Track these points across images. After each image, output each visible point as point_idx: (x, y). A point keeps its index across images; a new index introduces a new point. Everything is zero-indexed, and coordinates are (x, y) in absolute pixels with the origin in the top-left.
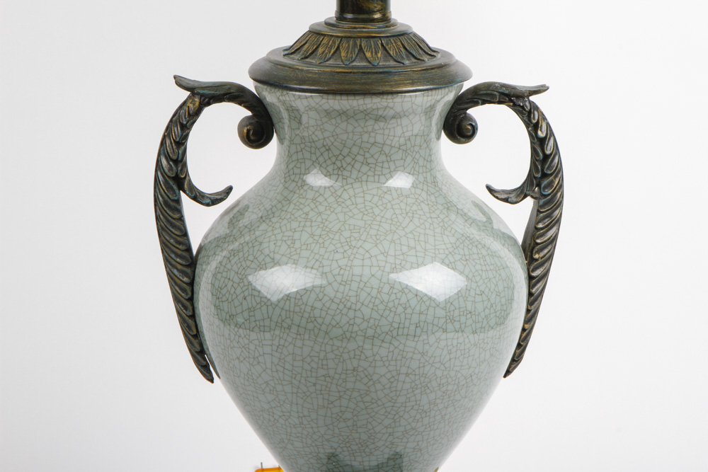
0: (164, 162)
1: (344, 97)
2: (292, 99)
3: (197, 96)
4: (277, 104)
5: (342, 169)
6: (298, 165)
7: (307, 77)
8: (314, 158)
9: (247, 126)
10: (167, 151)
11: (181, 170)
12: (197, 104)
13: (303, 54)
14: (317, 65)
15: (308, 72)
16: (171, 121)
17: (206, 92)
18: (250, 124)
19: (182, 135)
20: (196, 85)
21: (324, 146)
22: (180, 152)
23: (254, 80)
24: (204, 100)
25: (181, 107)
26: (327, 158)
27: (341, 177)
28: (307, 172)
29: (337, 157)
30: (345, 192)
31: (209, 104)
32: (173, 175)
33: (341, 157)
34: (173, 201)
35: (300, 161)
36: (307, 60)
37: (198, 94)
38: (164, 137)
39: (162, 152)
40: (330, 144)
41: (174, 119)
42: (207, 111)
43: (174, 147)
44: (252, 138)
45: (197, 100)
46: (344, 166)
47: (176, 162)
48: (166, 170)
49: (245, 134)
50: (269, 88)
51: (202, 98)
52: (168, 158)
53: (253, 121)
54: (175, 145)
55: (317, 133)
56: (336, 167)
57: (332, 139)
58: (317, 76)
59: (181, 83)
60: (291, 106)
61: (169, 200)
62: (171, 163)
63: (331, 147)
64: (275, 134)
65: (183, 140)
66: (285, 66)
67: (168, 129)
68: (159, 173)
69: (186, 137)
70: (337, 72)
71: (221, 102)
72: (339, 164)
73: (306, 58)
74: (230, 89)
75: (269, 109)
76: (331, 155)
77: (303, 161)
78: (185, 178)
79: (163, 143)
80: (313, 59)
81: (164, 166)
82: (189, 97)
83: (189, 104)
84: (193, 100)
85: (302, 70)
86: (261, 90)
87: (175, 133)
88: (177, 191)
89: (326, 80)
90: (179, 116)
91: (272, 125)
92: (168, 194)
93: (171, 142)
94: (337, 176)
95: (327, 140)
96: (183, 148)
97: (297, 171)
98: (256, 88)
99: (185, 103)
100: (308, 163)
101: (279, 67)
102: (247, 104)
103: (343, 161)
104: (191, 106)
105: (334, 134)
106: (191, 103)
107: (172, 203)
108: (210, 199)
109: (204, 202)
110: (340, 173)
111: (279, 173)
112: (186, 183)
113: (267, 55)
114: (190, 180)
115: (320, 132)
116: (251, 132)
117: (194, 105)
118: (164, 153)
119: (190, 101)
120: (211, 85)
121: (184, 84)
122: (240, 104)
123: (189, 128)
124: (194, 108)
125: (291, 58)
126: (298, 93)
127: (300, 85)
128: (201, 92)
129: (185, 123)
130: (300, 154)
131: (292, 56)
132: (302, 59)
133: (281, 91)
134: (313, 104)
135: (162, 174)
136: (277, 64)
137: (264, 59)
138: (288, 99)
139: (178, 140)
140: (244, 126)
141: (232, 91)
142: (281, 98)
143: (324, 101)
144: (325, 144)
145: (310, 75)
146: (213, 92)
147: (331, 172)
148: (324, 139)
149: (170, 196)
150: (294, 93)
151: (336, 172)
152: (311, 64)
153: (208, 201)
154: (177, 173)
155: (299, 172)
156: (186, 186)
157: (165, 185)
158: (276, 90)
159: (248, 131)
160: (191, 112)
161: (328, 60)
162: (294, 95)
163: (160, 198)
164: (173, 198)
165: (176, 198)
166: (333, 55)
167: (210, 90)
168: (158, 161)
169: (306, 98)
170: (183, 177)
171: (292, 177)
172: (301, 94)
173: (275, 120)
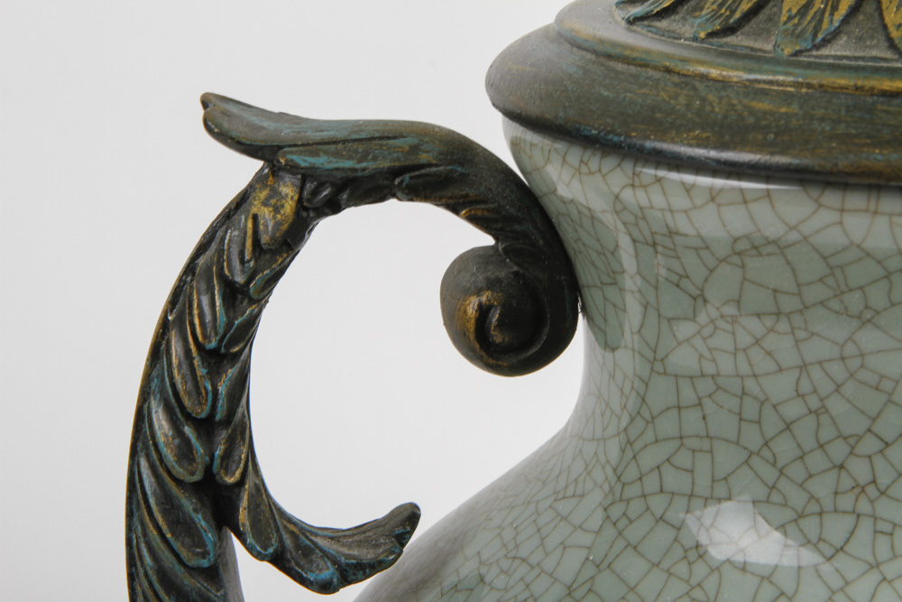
0: (160, 422)
1: (856, 200)
2: (680, 201)
3: (288, 178)
4: (609, 219)
5: (871, 490)
6: (683, 459)
7: (752, 112)
8: (752, 439)
9: (478, 292)
10: (173, 385)
11: (227, 455)
12: (289, 207)
13: (715, 15)
14: (789, 63)
15: (750, 89)
16: (190, 268)
17: (322, 161)
18: (492, 284)
19: (229, 324)
20: (287, 132)
21: (799, 395)
22: (222, 389)
23: (513, 115)
24: (315, 193)
25: (228, 216)
26: (809, 443)
27: (866, 526)
28: (720, 490)
29: (853, 441)
30: (885, 585)
31: (334, 207)
32: (197, 477)
33: (870, 445)
34: (192, 570)
35: (689, 442)
36: (731, 39)
37: (292, 168)
38: (164, 326)
39: (155, 384)
40: (826, 387)
41: (201, 261)
42: (328, 233)
43: (201, 371)
44: (497, 337)
45: (288, 190)
46: (883, 481)
47: (206, 427)
48: (170, 457)
49: (471, 326)
50: (575, 154)
51: (309, 186)
52: (177, 412)
53: (502, 274)
54: (203, 360)
55: (771, 342)
56: (846, 483)
57: (837, 370)
58: (795, 108)
59: (226, 125)
60: (672, 233)
61: (177, 567)
62: (188, 430)
63: (830, 403)
64: (581, 322)
65: (233, 342)
66: (645, 65)
67: (178, 296)
68: (143, 463)
69: (246, 332)
70: (884, 94)
71: (382, 199)
72: (860, 470)
73: (730, 30)
74: (415, 149)
75: (567, 232)
76: (826, 434)
77: (706, 444)
78: (241, 483)
79: (158, 351)
80: (763, 33)
81: (161, 440)
82: (259, 179)
83: (255, 207)
84: (275, 193)
85: (724, 84)
86: (538, 158)
87: (201, 316)
88: (209, 537)
89: (841, 129)
90: (220, 251)
91: (574, 288)
92: (176, 545)
93: (188, 352)
94: (850, 520)
95: (816, 373)
96: (232, 372)
97: (674, 480)
98: (515, 146)
99: (242, 201)
100: (727, 457)
101: (620, 66)
102: (479, 210)
103: (879, 462)
104: (266, 213)
105: (850, 349)
106: (265, 204)
107: (190, 582)
108: (335, 562)
109: (311, 577)
110: (864, 506)
111: (598, 475)
112: (244, 503)
113: (560, 18)
114: (261, 489)
115: (787, 342)
116: (495, 317)
117: (277, 209)
118: (162, 391)
119: (263, 194)
120: (340, 135)
121: (238, 130)
122: (455, 209)
123: (260, 300)
124: (278, 224)
125: (663, 33)
126: (705, 181)
127: (723, 146)
128: (303, 161)
129: (240, 279)
130: (692, 418)
131: (663, 24)
132: (712, 35)
133: (628, 166)
134: (773, 229)
135: (152, 467)
136: (607, 54)
137: (545, 34)
138: (658, 200)
139: (213, 344)
140: (467, 293)
141: (424, 158)
142: (628, 195)
143: (825, 217)
144: (805, 386)
145: (763, 105)
146: (348, 164)
147: (828, 504)
148: (803, 367)
149: (184, 554)
150: (689, 178)
151: (846, 502)
152: (753, 58)
153: (328, 572)
154: (208, 469)
155: (686, 489)
156: (243, 516)
157: (165, 513)
158: (610, 162)
159: (484, 311)
160: (265, 239)
161: (826, 42)
162: (688, 189)
163: (148, 560)
164: (194, 562)
165: (205, 563)
166: (846, 20)
167: (337, 155)
168: (142, 418)
169: (745, 198)
170: (230, 480)
171: (658, 504)
172: (719, 182)
173: (586, 274)
